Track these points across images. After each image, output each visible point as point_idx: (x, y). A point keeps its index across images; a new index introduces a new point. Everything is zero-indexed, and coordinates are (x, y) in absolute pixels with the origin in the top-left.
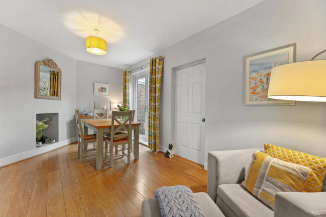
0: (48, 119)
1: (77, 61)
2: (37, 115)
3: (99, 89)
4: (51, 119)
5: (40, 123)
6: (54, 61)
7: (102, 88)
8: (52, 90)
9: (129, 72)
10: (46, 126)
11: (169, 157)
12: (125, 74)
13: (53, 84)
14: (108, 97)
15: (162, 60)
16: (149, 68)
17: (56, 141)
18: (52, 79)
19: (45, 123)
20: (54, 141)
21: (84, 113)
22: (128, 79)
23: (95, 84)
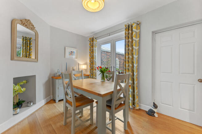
0: (25, 82)
1: (51, 27)
2: (14, 79)
3: (69, 53)
4: (27, 82)
5: (17, 87)
6: (32, 22)
7: (71, 52)
8: (24, 54)
9: (95, 38)
10: (23, 89)
11: (154, 116)
12: (92, 40)
13: (25, 49)
14: (76, 59)
15: (139, 24)
16: (124, 32)
17: (33, 104)
18: (24, 44)
19: (22, 86)
20: (32, 104)
21: (58, 74)
22: (95, 44)
23: (66, 48)
